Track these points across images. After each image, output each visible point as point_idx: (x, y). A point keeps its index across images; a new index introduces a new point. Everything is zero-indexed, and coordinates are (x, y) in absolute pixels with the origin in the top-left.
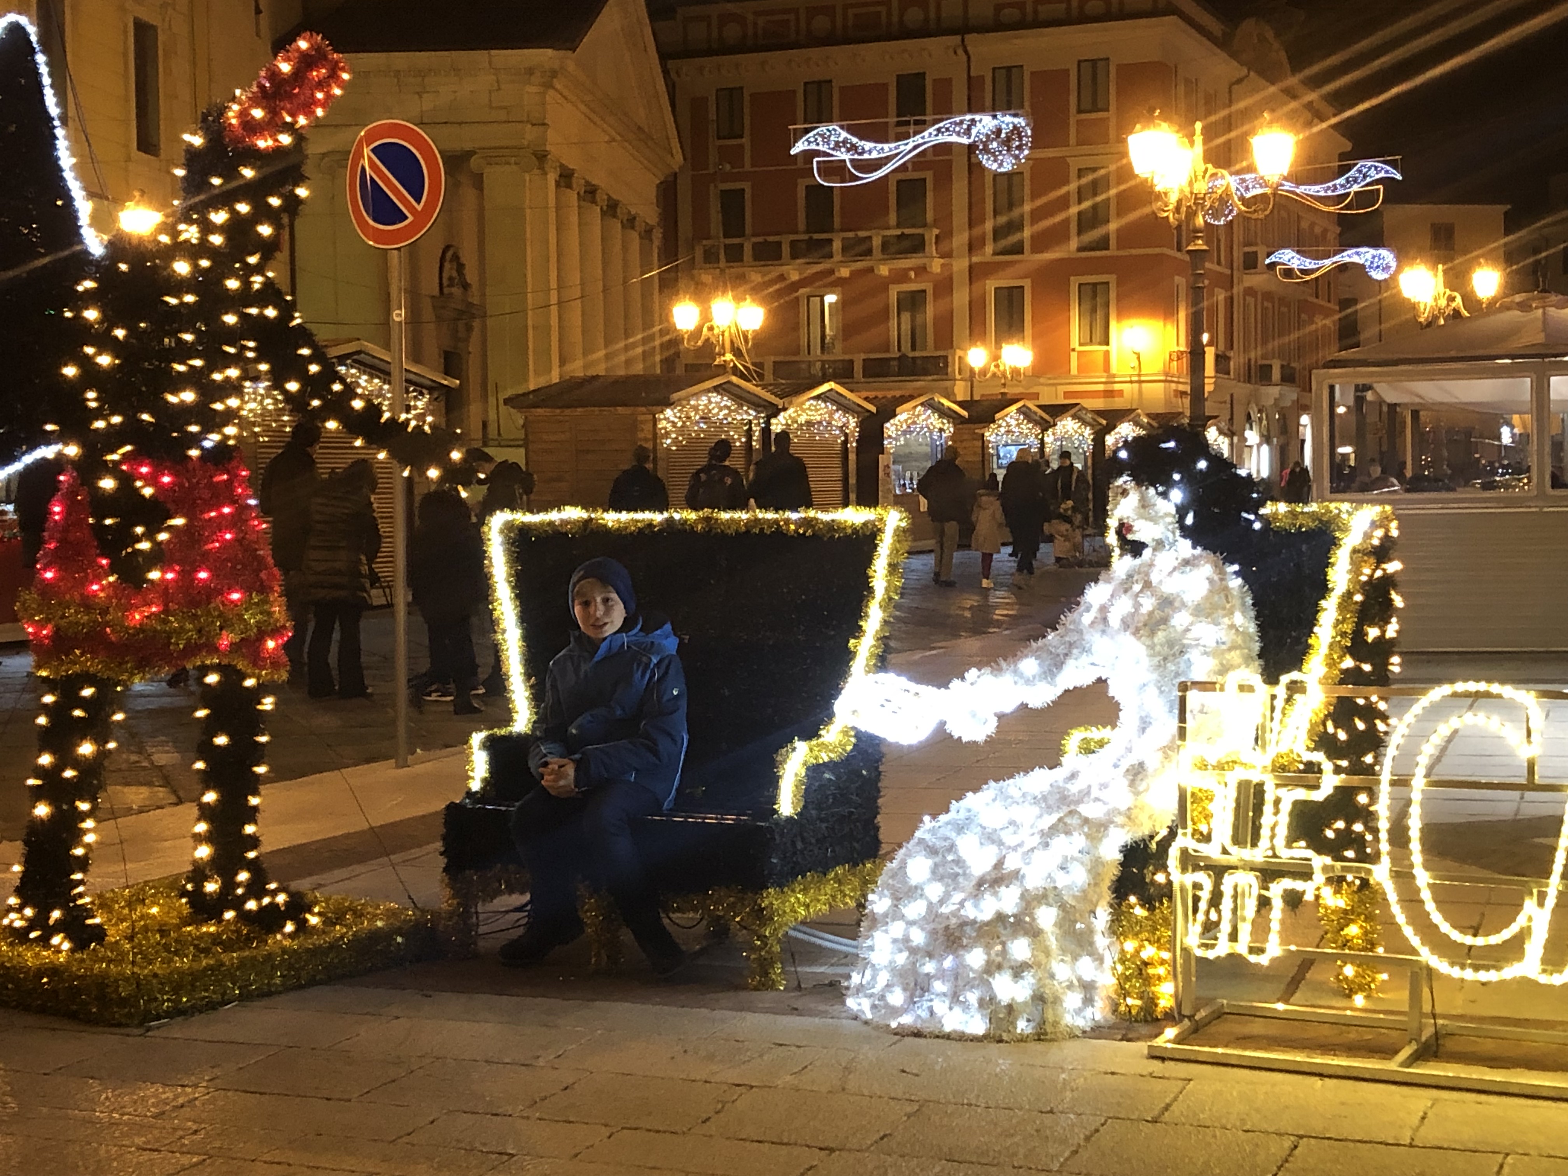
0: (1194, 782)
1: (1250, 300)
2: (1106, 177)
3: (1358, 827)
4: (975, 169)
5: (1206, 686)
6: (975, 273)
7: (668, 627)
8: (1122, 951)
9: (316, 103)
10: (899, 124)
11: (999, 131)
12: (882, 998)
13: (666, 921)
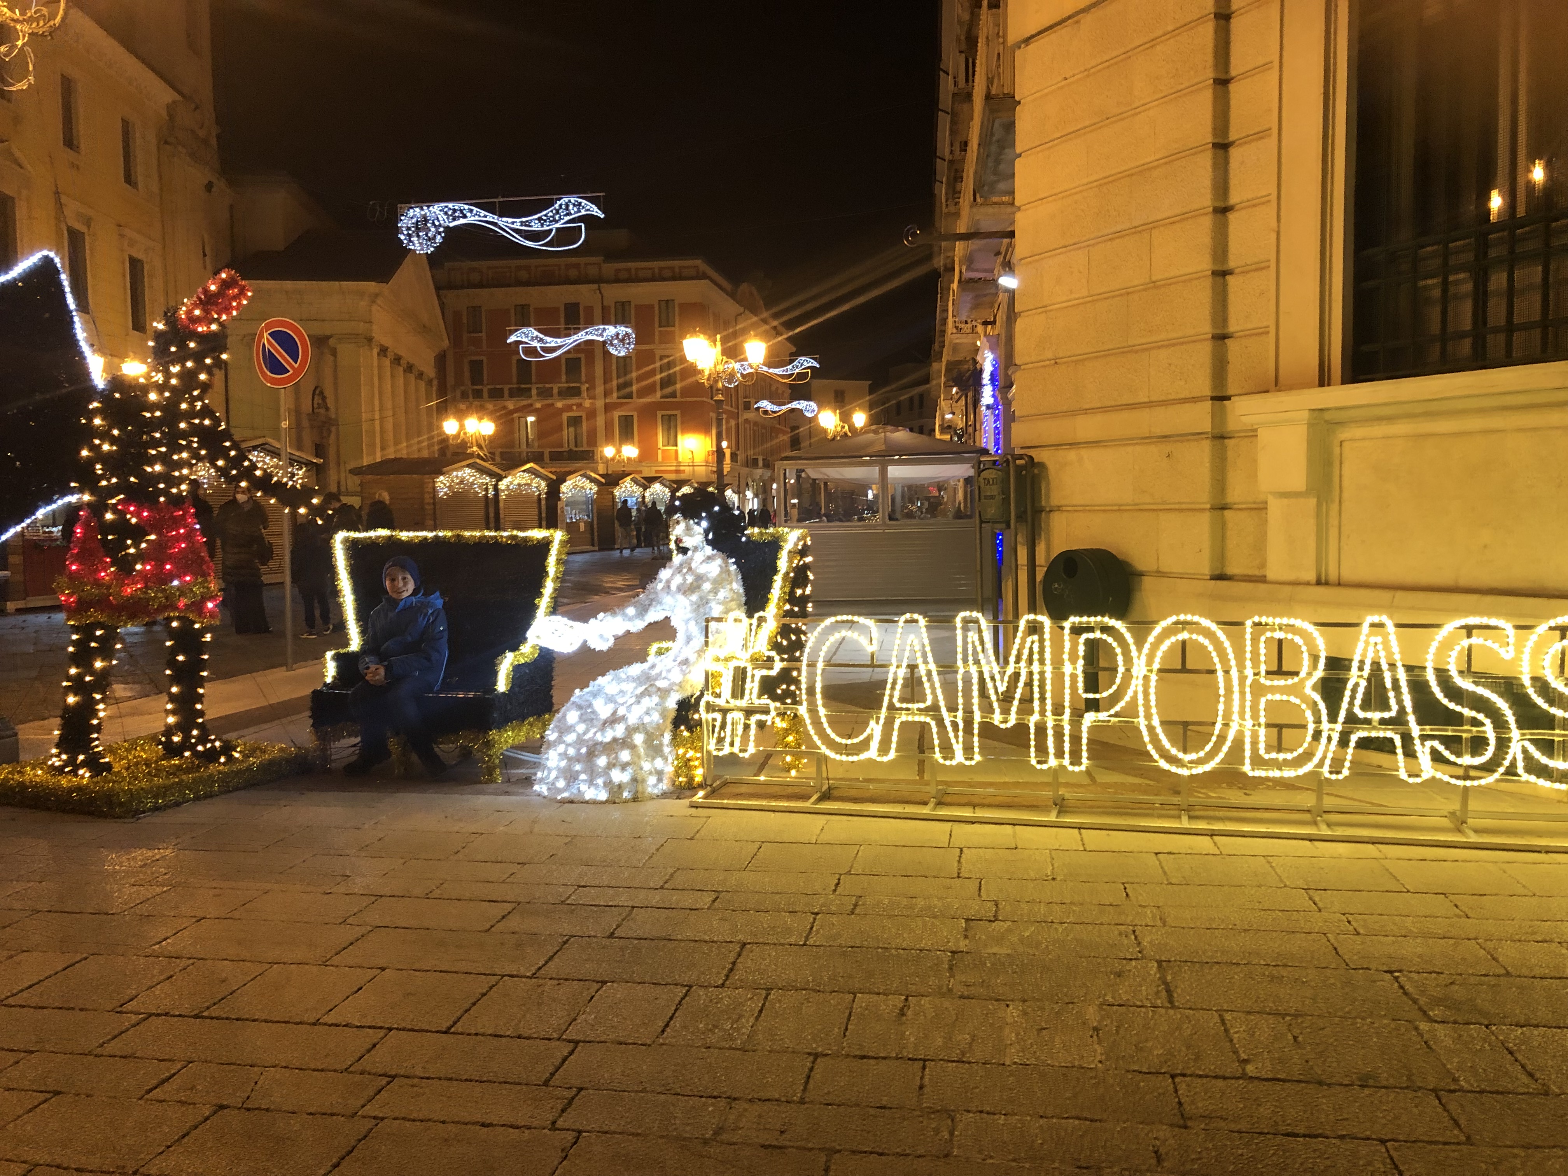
0: (713, 667)
1: (747, 426)
2: (674, 360)
3: (793, 688)
4: (607, 353)
5: (719, 620)
6: (608, 408)
7: (438, 593)
8: (677, 755)
9: (232, 308)
10: (566, 329)
11: (618, 334)
12: (553, 784)
13: (436, 749)
